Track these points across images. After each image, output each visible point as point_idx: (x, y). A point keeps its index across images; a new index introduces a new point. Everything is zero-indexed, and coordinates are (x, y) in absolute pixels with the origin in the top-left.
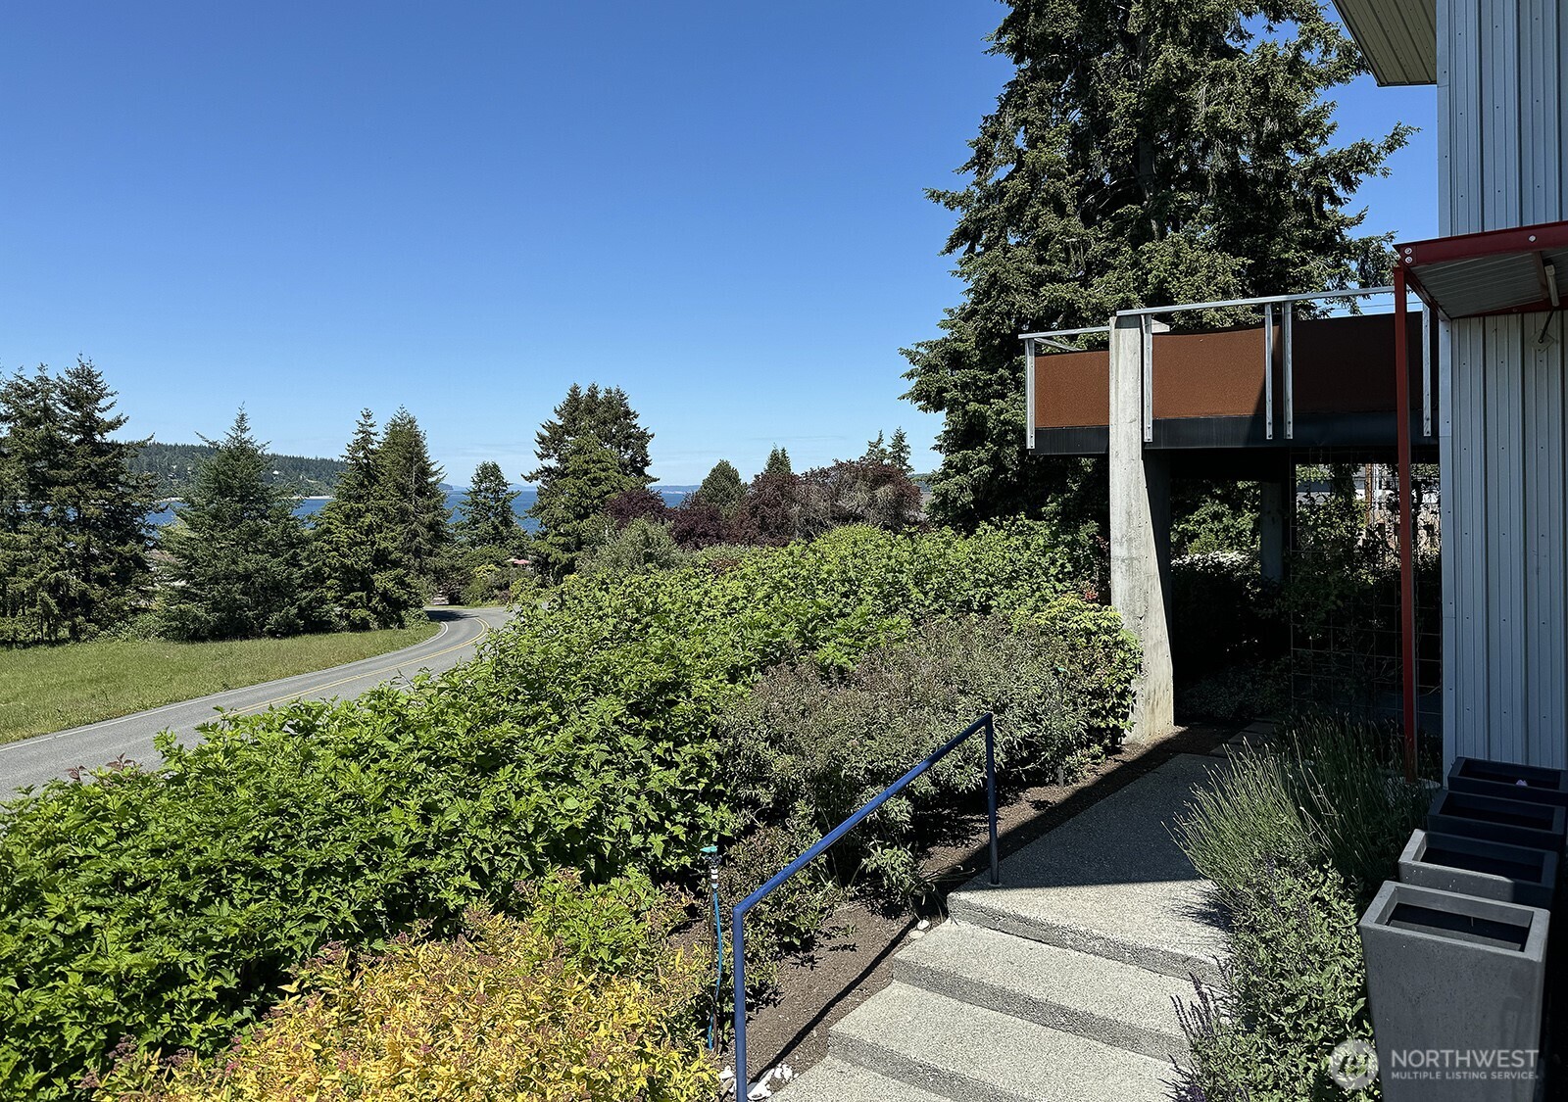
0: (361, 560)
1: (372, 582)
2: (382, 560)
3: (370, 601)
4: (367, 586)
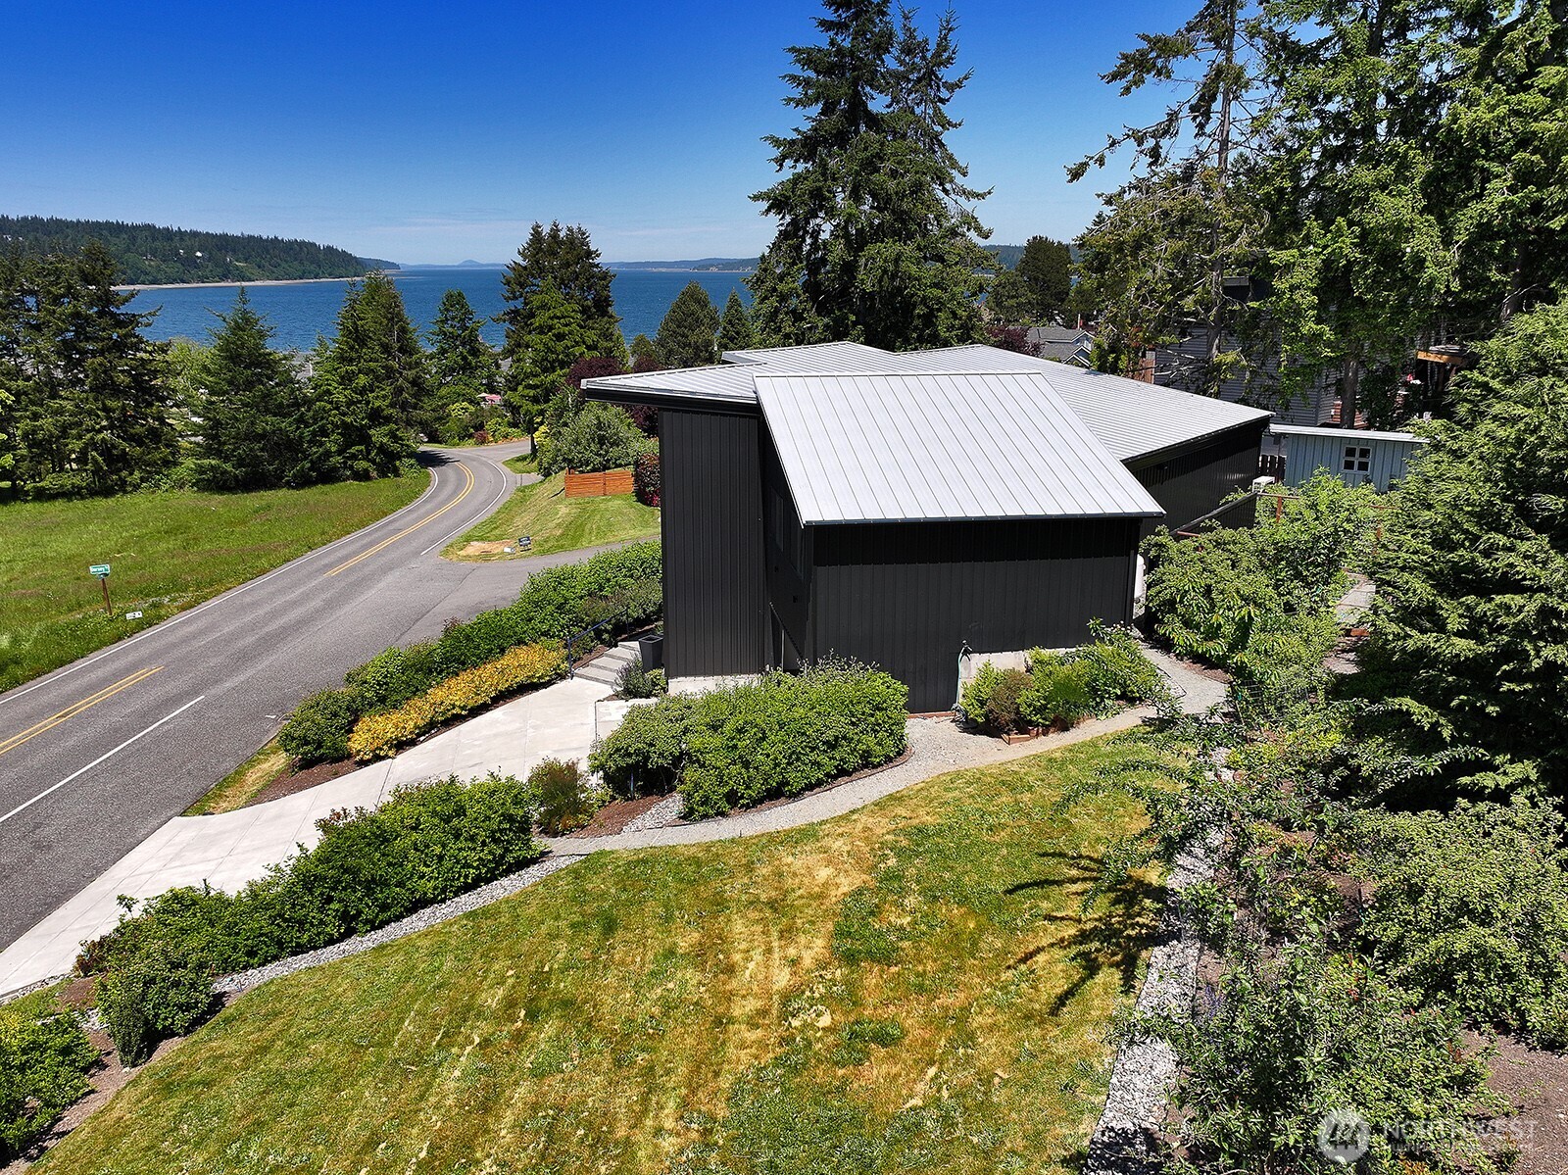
0: (357, 418)
1: (370, 437)
2: (376, 417)
3: (369, 453)
4: (365, 439)
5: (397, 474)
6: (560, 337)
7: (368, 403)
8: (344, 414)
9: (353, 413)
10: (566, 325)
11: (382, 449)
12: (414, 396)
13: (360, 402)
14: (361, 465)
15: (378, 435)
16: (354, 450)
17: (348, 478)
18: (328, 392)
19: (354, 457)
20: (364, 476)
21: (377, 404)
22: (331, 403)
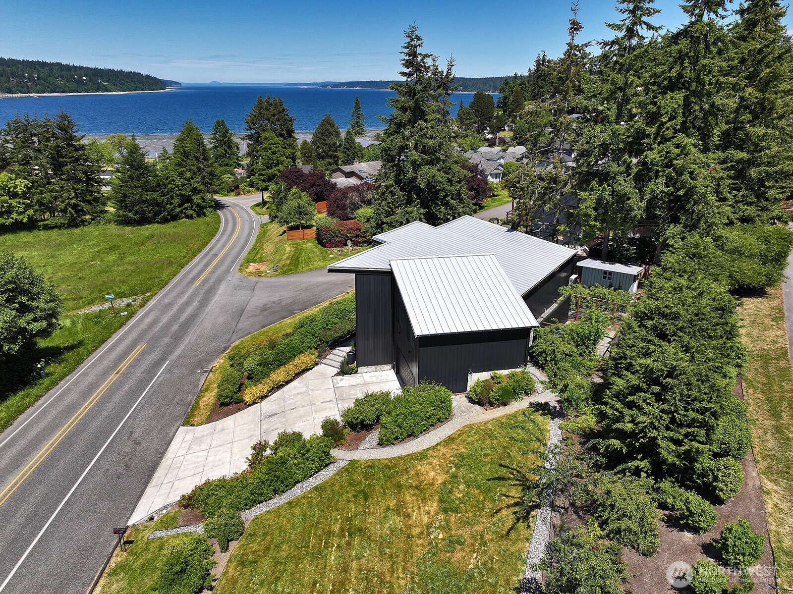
0: (187, 192)
1: (193, 200)
2: (195, 191)
3: (192, 207)
4: (189, 200)
5: (205, 216)
6: (274, 153)
7: (191, 185)
8: (181, 190)
9: (185, 189)
10: (276, 148)
11: (198, 205)
12: (210, 179)
13: (187, 184)
14: (190, 212)
15: (196, 199)
16: (185, 206)
17: (183, 218)
18: (174, 180)
19: (186, 209)
20: (190, 217)
21: (195, 186)
22: (175, 185)
